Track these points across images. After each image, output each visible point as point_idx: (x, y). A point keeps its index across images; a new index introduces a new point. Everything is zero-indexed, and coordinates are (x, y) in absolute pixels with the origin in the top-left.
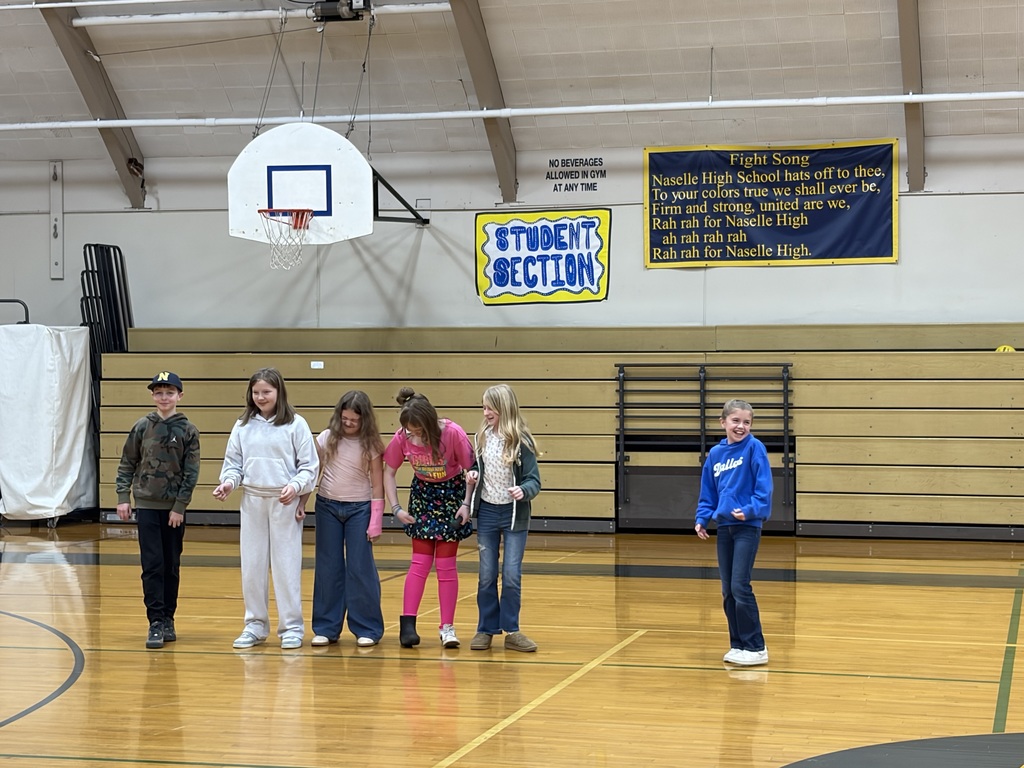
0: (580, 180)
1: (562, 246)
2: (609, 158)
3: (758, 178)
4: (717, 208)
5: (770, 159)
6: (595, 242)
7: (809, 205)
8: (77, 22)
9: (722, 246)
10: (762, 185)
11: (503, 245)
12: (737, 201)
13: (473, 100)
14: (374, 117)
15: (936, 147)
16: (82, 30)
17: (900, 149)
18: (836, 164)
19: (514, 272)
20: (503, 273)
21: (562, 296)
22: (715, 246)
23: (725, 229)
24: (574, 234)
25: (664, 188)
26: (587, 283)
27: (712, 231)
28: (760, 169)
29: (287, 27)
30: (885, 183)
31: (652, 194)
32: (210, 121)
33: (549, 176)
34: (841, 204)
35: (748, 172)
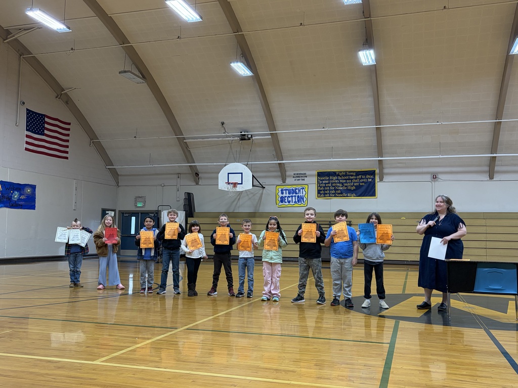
0: (301, 178)
1: (297, 193)
2: (308, 173)
3: (343, 178)
4: (334, 185)
5: (346, 173)
6: (304, 193)
7: (355, 184)
8: (184, 141)
9: (335, 194)
10: (344, 179)
11: (282, 193)
12: (338, 183)
13: (276, 159)
14: (253, 163)
15: (385, 171)
16: (186, 142)
17: (377, 171)
18: (362, 175)
19: (285, 199)
20: (282, 200)
21: (296, 205)
22: (333, 194)
23: (335, 190)
24: (299, 191)
25: (321, 180)
26: (302, 202)
27: (332, 190)
28: (344, 176)
29: (233, 142)
30: (374, 179)
31: (318, 181)
32: (215, 164)
33: (293, 177)
34: (363, 184)
35: (341, 176)
